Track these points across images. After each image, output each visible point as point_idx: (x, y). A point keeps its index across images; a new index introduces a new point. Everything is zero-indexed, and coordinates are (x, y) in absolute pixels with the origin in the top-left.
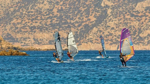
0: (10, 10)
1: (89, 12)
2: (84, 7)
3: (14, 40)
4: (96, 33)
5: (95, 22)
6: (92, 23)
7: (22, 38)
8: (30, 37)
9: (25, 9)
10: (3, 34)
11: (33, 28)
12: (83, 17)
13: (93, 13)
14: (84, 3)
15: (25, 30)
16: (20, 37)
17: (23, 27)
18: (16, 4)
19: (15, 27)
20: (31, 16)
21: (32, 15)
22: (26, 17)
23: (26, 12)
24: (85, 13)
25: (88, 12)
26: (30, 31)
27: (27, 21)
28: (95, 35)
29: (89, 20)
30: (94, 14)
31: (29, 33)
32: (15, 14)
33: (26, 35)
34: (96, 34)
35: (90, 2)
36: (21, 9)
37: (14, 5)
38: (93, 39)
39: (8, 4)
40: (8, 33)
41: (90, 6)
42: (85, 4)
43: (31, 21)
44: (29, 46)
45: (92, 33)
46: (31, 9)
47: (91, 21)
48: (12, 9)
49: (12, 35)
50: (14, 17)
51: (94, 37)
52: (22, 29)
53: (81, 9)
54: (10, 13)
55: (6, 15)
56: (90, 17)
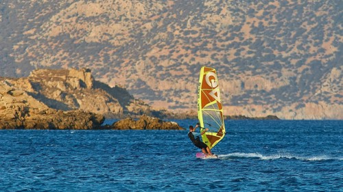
0: (145, 28)
1: (322, 33)
2: (311, 23)
3: (154, 95)
4: (338, 80)
5: (334, 56)
6: (327, 59)
7: (171, 90)
8: (190, 88)
9: (178, 25)
10: (129, 81)
11: (195, 69)
12: (309, 44)
13: (330, 35)
14: (312, 13)
15: (179, 73)
16: (167, 87)
17: (174, 65)
18: (158, 14)
19: (156, 67)
20: (191, 40)
21: (195, 40)
22: (181, 44)
23: (181, 32)
24: (314, 36)
25: (319, 35)
26: (190, 75)
27: (183, 52)
28: (335, 85)
29: (323, 50)
30: (332, 38)
31: (187, 79)
32: (155, 35)
33: (181, 84)
34: (338, 83)
35: (324, 12)
36: (169, 25)
37: (154, 15)
38: (329, 95)
39: (141, 14)
40: (139, 80)
41: (325, 19)
42: (314, 16)
43: (192, 53)
44: (186, 110)
45: (327, 80)
46: (193, 25)
47: (327, 53)
48: (149, 26)
49: (149, 83)
50: (154, 42)
51: (331, 90)
52: (171, 69)
53: (304, 26)
54: (146, 33)
55: (136, 37)
56: (324, 45)
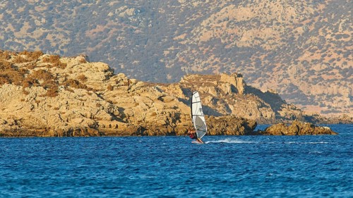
0: (296, 32)
3: (307, 100)
7: (324, 94)
8: (342, 94)
9: (329, 29)
10: (281, 86)
11: (347, 73)
15: (332, 77)
16: (320, 92)
17: (326, 69)
18: (310, 18)
19: (308, 71)
20: (343, 44)
21: (347, 44)
22: (333, 48)
23: (332, 36)
26: (342, 79)
27: (335, 56)
31: (339, 83)
32: (306, 40)
33: (333, 88)
36: (321, 29)
37: (305, 19)
39: (292, 17)
40: (291, 84)
43: (344, 57)
44: (339, 114)
46: (344, 29)
48: (300, 30)
49: (301, 88)
50: (306, 47)
52: (324, 73)
54: (297, 37)
55: (287, 42)
